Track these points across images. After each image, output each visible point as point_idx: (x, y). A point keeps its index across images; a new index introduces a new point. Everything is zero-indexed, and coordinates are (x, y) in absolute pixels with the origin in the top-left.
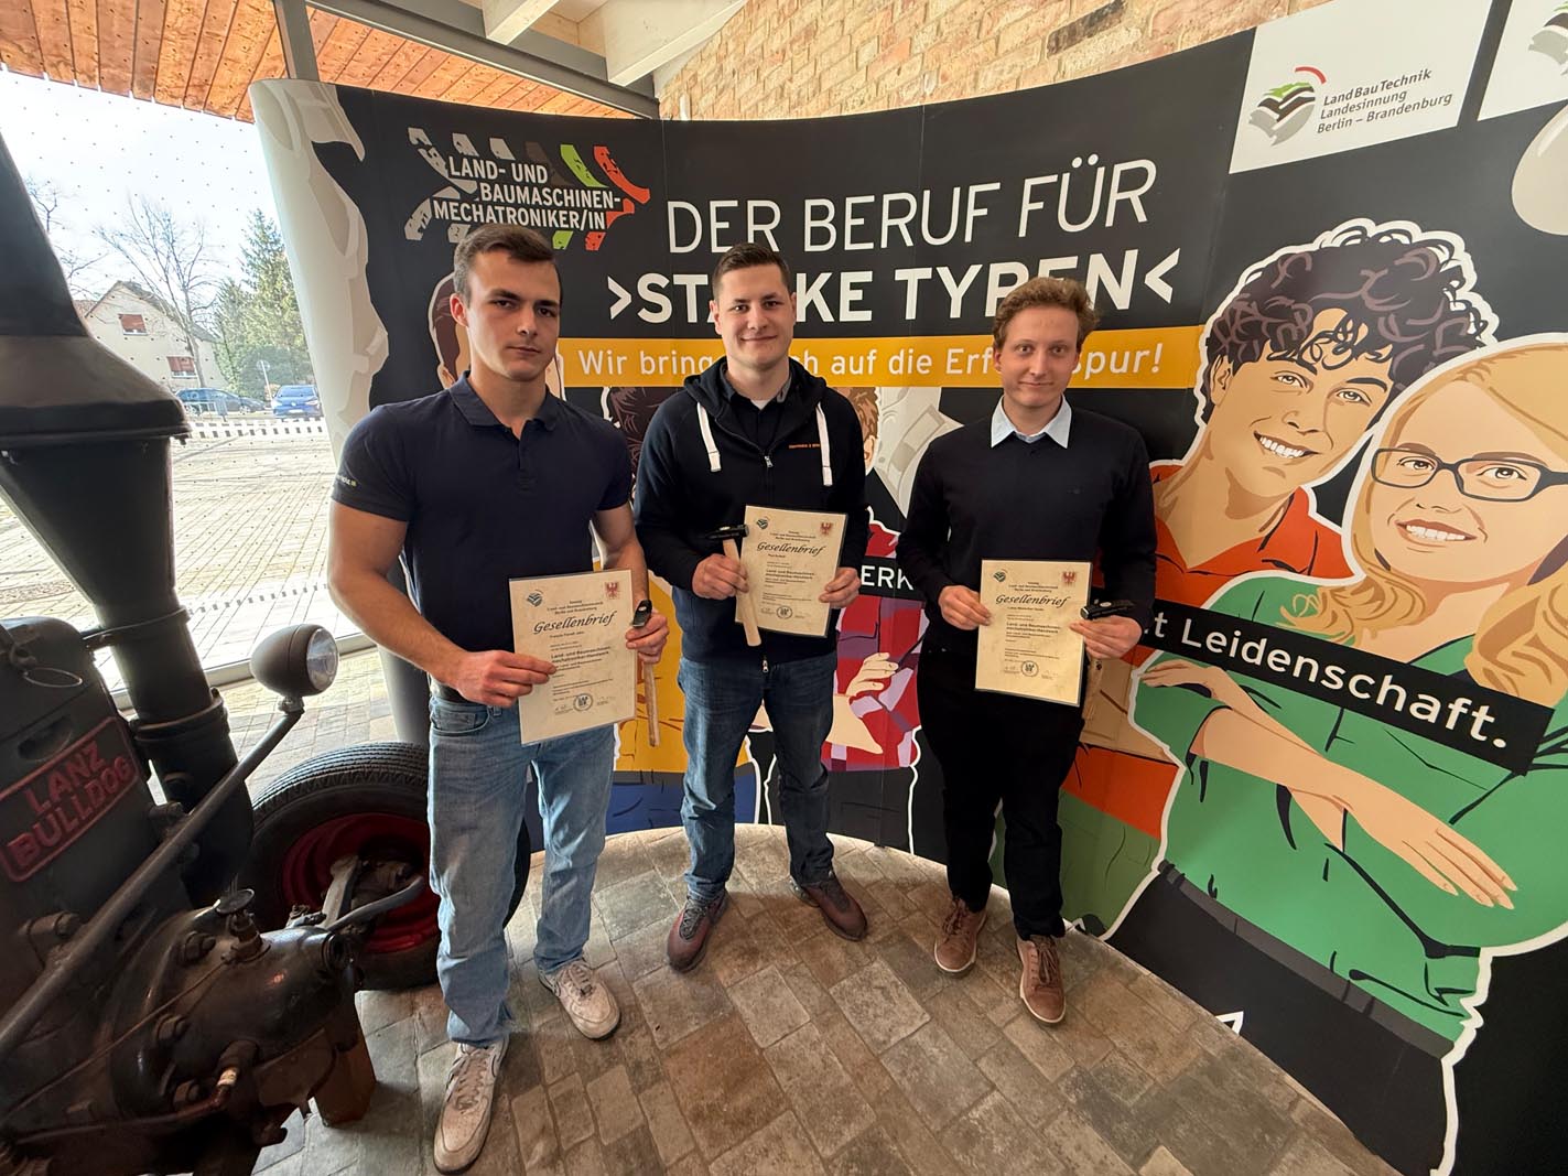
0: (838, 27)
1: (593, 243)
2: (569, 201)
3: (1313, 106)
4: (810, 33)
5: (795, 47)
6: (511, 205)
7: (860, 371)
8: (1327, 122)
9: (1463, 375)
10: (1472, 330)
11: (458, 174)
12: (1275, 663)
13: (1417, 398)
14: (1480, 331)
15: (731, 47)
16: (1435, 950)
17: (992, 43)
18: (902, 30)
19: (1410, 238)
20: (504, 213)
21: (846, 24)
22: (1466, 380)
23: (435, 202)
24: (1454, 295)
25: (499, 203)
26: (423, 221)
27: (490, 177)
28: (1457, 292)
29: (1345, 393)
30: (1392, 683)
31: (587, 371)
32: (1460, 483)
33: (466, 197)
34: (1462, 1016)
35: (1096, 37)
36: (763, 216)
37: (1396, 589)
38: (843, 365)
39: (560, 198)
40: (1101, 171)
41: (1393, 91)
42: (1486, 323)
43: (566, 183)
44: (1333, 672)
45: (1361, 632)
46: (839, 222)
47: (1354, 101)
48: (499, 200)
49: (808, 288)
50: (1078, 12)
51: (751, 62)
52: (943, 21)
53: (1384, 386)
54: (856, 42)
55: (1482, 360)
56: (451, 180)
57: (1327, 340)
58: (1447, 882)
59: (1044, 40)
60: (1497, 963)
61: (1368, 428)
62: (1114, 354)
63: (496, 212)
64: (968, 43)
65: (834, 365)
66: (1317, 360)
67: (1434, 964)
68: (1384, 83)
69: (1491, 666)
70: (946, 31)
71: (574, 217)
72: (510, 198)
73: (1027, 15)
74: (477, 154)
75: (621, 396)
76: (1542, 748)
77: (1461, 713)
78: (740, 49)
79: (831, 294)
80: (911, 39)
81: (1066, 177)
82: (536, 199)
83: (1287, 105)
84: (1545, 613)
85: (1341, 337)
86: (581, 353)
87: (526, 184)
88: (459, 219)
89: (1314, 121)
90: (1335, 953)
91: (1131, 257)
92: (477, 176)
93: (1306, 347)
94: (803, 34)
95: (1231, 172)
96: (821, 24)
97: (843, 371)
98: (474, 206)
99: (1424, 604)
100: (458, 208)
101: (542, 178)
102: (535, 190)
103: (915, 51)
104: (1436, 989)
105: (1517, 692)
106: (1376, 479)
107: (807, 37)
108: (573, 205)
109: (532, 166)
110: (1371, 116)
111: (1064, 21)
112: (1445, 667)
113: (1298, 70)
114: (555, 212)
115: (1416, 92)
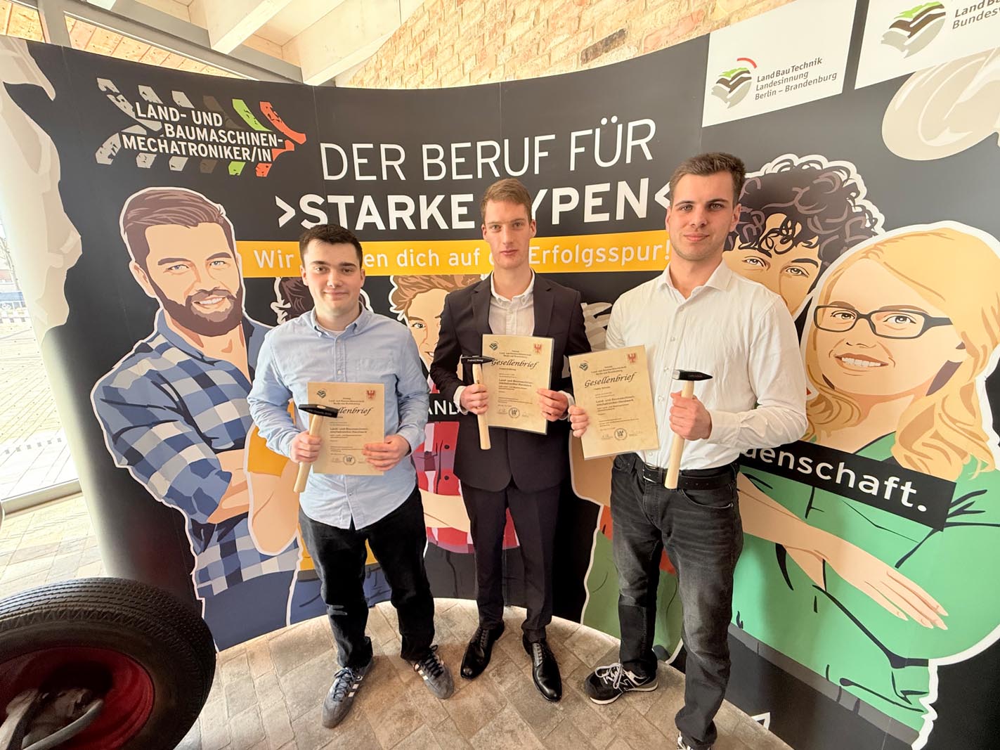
0: (450, 49)
1: (263, 171)
2: (241, 140)
3: (750, 83)
4: (433, 53)
5: (424, 62)
6: (191, 141)
7: (469, 263)
8: (761, 92)
9: (866, 253)
10: (868, 225)
11: (145, 116)
12: (765, 457)
13: (837, 272)
14: (873, 225)
15: (384, 62)
16: (897, 662)
17: (547, 57)
18: (490, 50)
19: (821, 166)
20: (186, 147)
21: (455, 48)
22: (868, 258)
23: (124, 136)
24: (854, 203)
25: (181, 139)
26: (113, 149)
27: (173, 119)
28: (855, 199)
29: (792, 269)
30: (844, 468)
31: (261, 265)
32: (873, 327)
33: (151, 133)
34: (922, 711)
35: (610, 52)
36: (393, 155)
37: (839, 401)
38: (457, 259)
39: (234, 137)
40: (620, 127)
41: (799, 72)
42: (876, 220)
43: (239, 128)
44: (805, 461)
45: (820, 432)
46: (447, 160)
47: (776, 79)
48: (181, 137)
49: (428, 206)
50: (597, 37)
51: (397, 71)
52: (515, 45)
53: (816, 264)
54: (462, 58)
55: (876, 245)
56: (137, 120)
57: (776, 234)
58: (899, 611)
59: (578, 55)
60: (942, 671)
61: (809, 292)
62: (639, 248)
63: (179, 147)
64: (531, 57)
65: (451, 260)
66: (771, 248)
67: (897, 672)
68: (793, 67)
69: (909, 454)
70: (517, 51)
71: (246, 152)
72: (191, 135)
73: (567, 39)
74: (161, 102)
75: (291, 284)
76: (951, 510)
77: (893, 488)
78: (390, 64)
79: (445, 209)
80: (496, 56)
81: (598, 131)
82: (213, 137)
83: (734, 82)
84: (940, 415)
85: (784, 232)
86: (256, 252)
87: (205, 127)
88: (146, 149)
89: (752, 92)
90: (828, 666)
91: (644, 183)
92: (161, 118)
93: (762, 240)
94: (429, 54)
95: (703, 126)
96: (440, 48)
97: (457, 263)
98: (159, 141)
99: (859, 410)
100: (146, 142)
101: (218, 122)
102: (213, 131)
103: (499, 63)
104: (901, 691)
105: (929, 472)
106: (818, 327)
107: (431, 55)
108: (244, 143)
109: (209, 114)
110: (787, 89)
111: (590, 43)
112: (878, 455)
113: (738, 60)
114: (230, 148)
115: (814, 72)
